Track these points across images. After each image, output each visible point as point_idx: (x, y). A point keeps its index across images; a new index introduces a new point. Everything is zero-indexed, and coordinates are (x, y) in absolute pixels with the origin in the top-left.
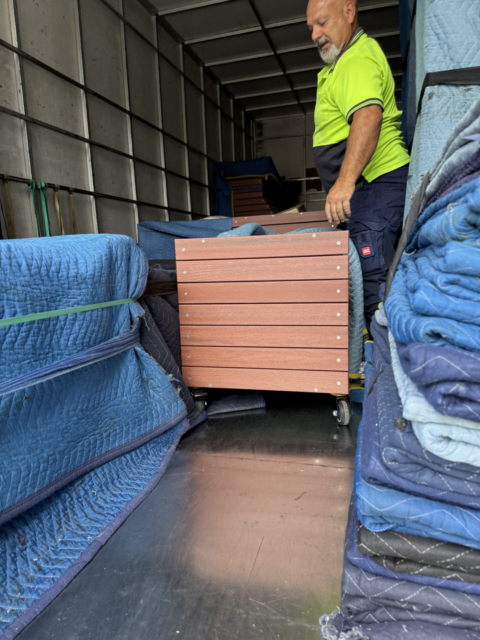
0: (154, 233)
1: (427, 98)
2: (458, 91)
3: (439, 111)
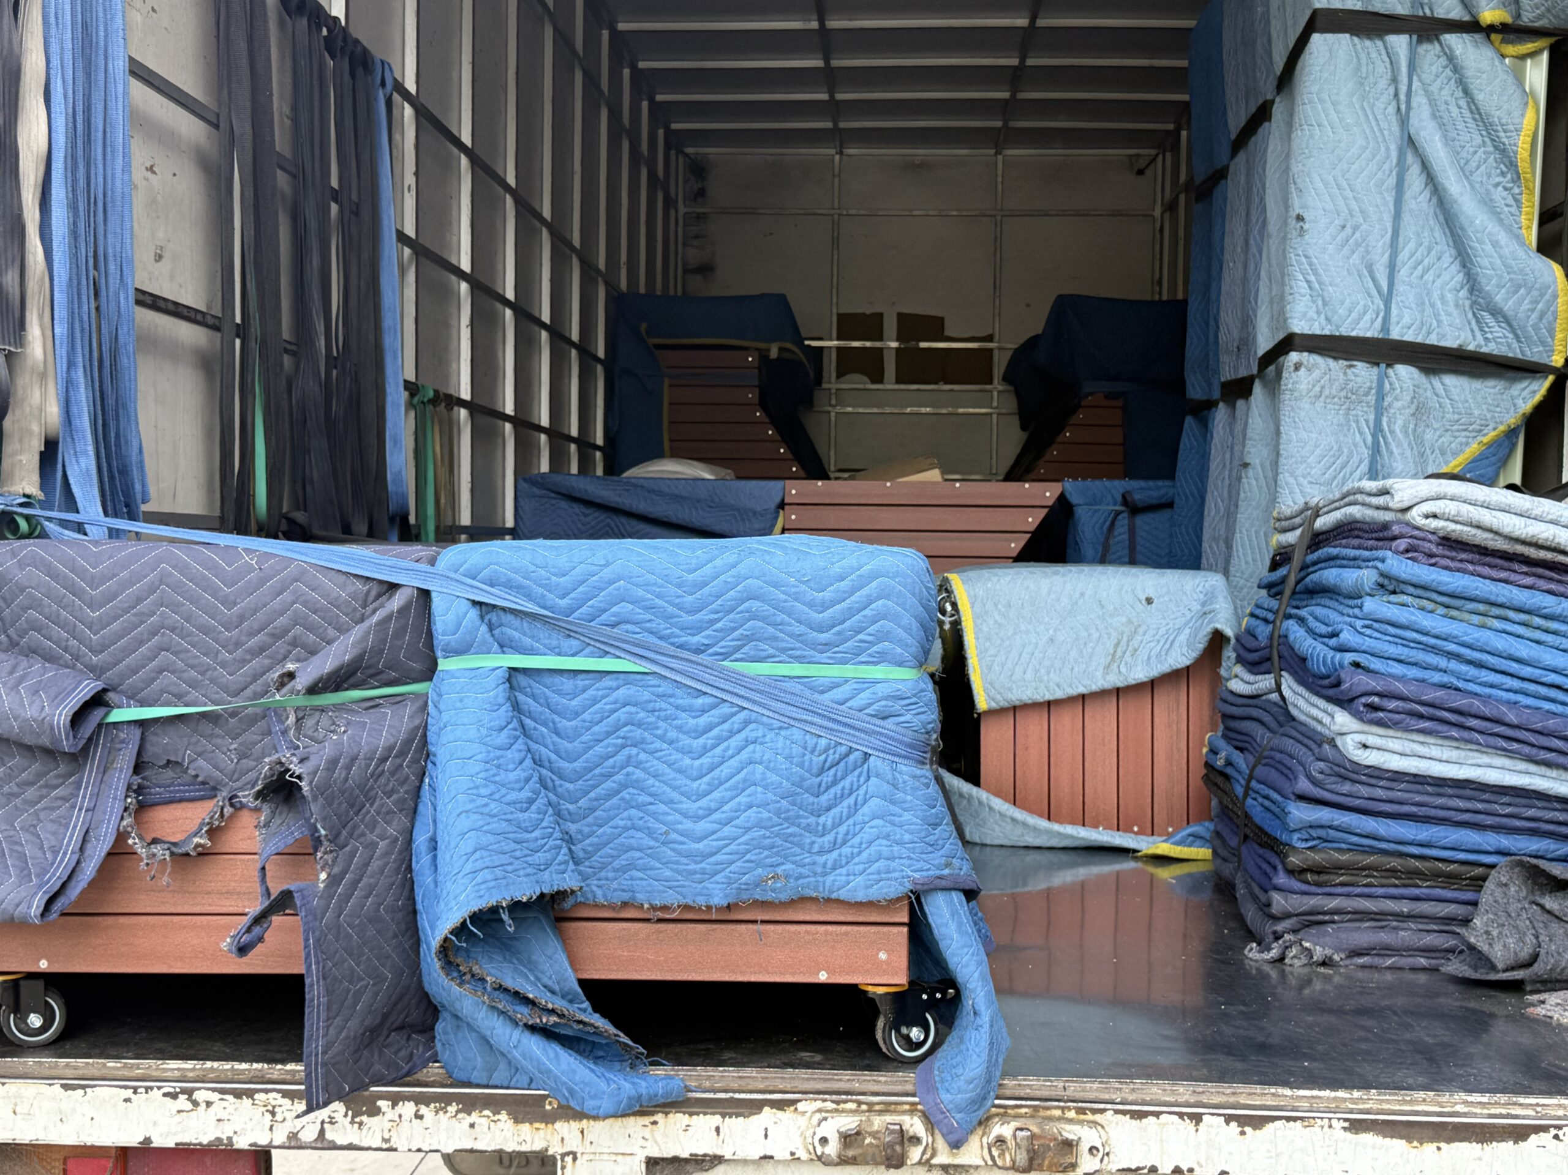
0: (564, 504)
1: (1292, 369)
2: (1336, 366)
3: (1309, 391)
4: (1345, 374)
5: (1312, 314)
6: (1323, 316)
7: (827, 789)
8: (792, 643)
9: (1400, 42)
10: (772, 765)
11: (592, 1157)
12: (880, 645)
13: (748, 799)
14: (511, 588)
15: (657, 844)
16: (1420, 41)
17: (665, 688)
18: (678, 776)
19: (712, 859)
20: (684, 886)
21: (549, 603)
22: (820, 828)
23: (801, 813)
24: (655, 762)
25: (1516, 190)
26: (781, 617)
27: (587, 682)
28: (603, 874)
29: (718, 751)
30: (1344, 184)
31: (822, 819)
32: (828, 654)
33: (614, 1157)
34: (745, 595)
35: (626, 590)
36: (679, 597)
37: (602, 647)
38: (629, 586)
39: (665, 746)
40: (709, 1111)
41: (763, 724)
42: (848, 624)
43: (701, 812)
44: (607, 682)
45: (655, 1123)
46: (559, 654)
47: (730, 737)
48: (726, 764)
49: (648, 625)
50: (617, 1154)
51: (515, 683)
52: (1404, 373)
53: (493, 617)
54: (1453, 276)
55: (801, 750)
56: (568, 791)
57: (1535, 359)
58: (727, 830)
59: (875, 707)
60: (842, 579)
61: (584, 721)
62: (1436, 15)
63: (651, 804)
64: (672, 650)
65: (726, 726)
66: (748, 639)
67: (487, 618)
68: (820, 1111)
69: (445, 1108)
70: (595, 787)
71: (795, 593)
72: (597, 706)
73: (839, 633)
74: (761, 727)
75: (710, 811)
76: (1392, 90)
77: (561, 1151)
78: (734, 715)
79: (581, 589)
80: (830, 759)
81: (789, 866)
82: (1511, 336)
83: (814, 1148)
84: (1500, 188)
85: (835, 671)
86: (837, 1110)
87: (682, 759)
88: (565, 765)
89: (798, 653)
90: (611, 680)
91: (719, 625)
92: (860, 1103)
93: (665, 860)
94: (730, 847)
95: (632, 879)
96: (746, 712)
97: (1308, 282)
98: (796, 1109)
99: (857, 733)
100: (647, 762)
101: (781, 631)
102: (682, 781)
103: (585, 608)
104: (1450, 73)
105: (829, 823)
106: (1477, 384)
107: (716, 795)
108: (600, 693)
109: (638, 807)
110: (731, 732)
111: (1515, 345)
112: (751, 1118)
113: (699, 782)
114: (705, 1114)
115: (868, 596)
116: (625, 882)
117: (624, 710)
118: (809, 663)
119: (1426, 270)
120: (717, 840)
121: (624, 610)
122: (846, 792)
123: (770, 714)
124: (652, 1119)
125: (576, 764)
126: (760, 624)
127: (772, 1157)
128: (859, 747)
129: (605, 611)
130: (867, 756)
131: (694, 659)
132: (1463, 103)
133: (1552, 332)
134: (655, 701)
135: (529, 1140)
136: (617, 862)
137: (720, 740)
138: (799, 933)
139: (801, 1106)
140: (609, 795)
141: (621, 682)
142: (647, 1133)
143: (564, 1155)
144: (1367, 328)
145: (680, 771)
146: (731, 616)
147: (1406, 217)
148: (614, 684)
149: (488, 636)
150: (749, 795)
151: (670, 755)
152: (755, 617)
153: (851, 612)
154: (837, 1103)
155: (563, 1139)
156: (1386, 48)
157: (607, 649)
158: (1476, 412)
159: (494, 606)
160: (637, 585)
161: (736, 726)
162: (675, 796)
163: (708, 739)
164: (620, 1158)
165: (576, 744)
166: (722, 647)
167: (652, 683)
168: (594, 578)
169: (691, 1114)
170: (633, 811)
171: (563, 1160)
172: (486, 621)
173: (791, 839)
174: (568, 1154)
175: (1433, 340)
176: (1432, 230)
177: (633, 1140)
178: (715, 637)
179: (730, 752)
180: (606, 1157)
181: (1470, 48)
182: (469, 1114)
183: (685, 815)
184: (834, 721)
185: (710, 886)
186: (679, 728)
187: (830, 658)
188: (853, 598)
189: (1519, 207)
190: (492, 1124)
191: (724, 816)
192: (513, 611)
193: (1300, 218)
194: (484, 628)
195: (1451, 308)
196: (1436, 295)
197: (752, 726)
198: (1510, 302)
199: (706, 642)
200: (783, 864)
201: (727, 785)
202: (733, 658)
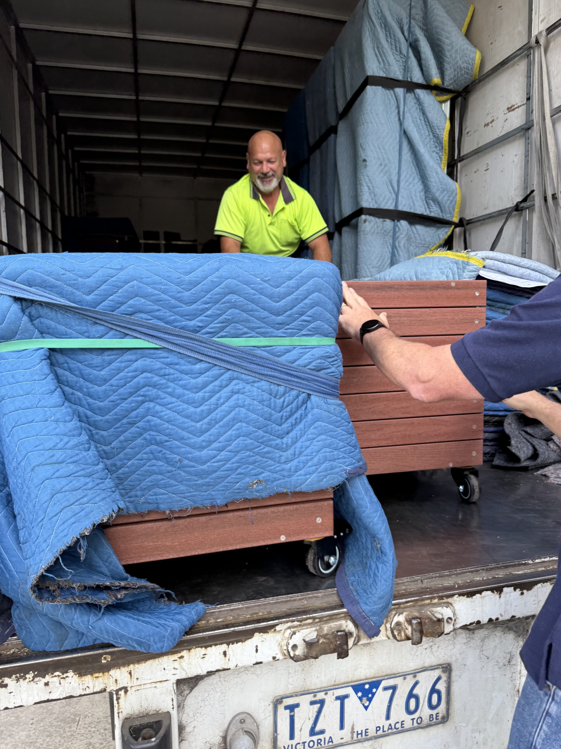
1: (363, 222)
2: (379, 221)
3: (370, 231)
4: (383, 224)
5: (370, 200)
6: (374, 201)
7: (287, 419)
8: (259, 324)
9: (400, 91)
10: (251, 407)
11: (138, 688)
12: (315, 323)
13: (237, 432)
14: (45, 288)
15: (174, 469)
16: (407, 92)
17: (172, 358)
18: (186, 420)
19: (214, 475)
20: (195, 496)
21: (78, 299)
22: (284, 446)
23: (272, 437)
24: (168, 412)
25: (441, 154)
26: (252, 306)
27: (112, 357)
28: (133, 493)
29: (213, 400)
30: (381, 147)
31: (285, 440)
32: (282, 330)
33: (154, 685)
34: (226, 290)
35: (139, 287)
36: (179, 292)
37: (122, 330)
38: (141, 285)
39: (174, 400)
40: (218, 643)
41: (242, 380)
42: (295, 309)
43: (204, 444)
44: (127, 356)
45: (182, 657)
46: (89, 337)
47: (220, 391)
48: (219, 409)
49: (157, 313)
50: (156, 682)
51: (54, 361)
52: (404, 224)
53: (33, 310)
54: (419, 186)
55: (268, 396)
56: (102, 436)
57: (448, 219)
58: (224, 454)
59: (313, 364)
60: (290, 278)
61: (112, 386)
62: (413, 81)
63: (167, 441)
64: (177, 331)
65: (217, 383)
66: (228, 322)
67: (27, 311)
68: (289, 628)
69: (24, 676)
70: (124, 432)
71: (261, 289)
72: (122, 374)
73: (290, 316)
74: (241, 382)
75: (210, 443)
76: (397, 111)
77: (115, 688)
78: (222, 374)
79: (103, 287)
80: (287, 400)
81: (266, 474)
82: (439, 210)
83: (289, 652)
84: (435, 153)
85: (286, 342)
86: (300, 625)
87: (187, 409)
88: (99, 418)
89: (263, 330)
90: (130, 355)
91: (209, 312)
92: (314, 618)
93: (180, 479)
94: (226, 466)
95: (156, 494)
96: (230, 372)
97: (368, 187)
98: (275, 630)
99: (303, 382)
100: (162, 412)
101: (251, 316)
102: (189, 423)
103: (107, 302)
104: (417, 106)
105: (290, 441)
106: (428, 229)
107: (213, 431)
108: (123, 364)
109: (158, 443)
110: (221, 386)
111: (441, 214)
112: (246, 642)
113: (201, 423)
114: (216, 645)
115: (307, 290)
116: (150, 497)
117: (142, 376)
118: (270, 337)
119: (410, 184)
120: (217, 462)
121: (138, 303)
122: (298, 421)
123: (246, 372)
124: (179, 655)
125: (107, 417)
126: (237, 311)
127: (261, 663)
128: (305, 391)
129: (122, 304)
130: (309, 395)
131: (193, 336)
132: (422, 118)
133: (454, 209)
134: (165, 368)
135: (91, 686)
136: (144, 483)
137: (214, 393)
138: (267, 513)
139: (278, 628)
140: (135, 437)
141: (139, 356)
142: (176, 665)
143: (117, 691)
144: (390, 206)
145: (187, 417)
146: (217, 306)
147: (403, 162)
148: (133, 357)
149: (29, 325)
150: (237, 429)
151: (179, 406)
152: (234, 306)
153: (297, 301)
154: (301, 621)
155: (116, 680)
156: (395, 94)
157: (127, 332)
158: (427, 240)
159: (32, 302)
160: (147, 284)
161: (224, 383)
162: (185, 434)
163: (205, 392)
164: (158, 685)
165: (106, 402)
166: (211, 328)
167: (162, 355)
168: (113, 279)
169: (206, 647)
170: (154, 447)
171: (117, 694)
172: (27, 313)
173: (267, 455)
174: (120, 689)
175: (412, 211)
176: (411, 168)
177: (167, 672)
178: (207, 321)
179: (222, 401)
180: (149, 686)
181: (426, 95)
182: (44, 677)
183: (193, 447)
184: (288, 374)
185: (213, 493)
186: (184, 387)
187: (284, 333)
188: (298, 292)
189: (441, 161)
190: (62, 681)
191: (221, 444)
192: (48, 305)
193: (365, 160)
194: (25, 319)
195: (419, 198)
196: (413, 193)
197: (235, 382)
198: (441, 197)
199: (200, 324)
200: (263, 473)
201: (221, 423)
202: (219, 335)
